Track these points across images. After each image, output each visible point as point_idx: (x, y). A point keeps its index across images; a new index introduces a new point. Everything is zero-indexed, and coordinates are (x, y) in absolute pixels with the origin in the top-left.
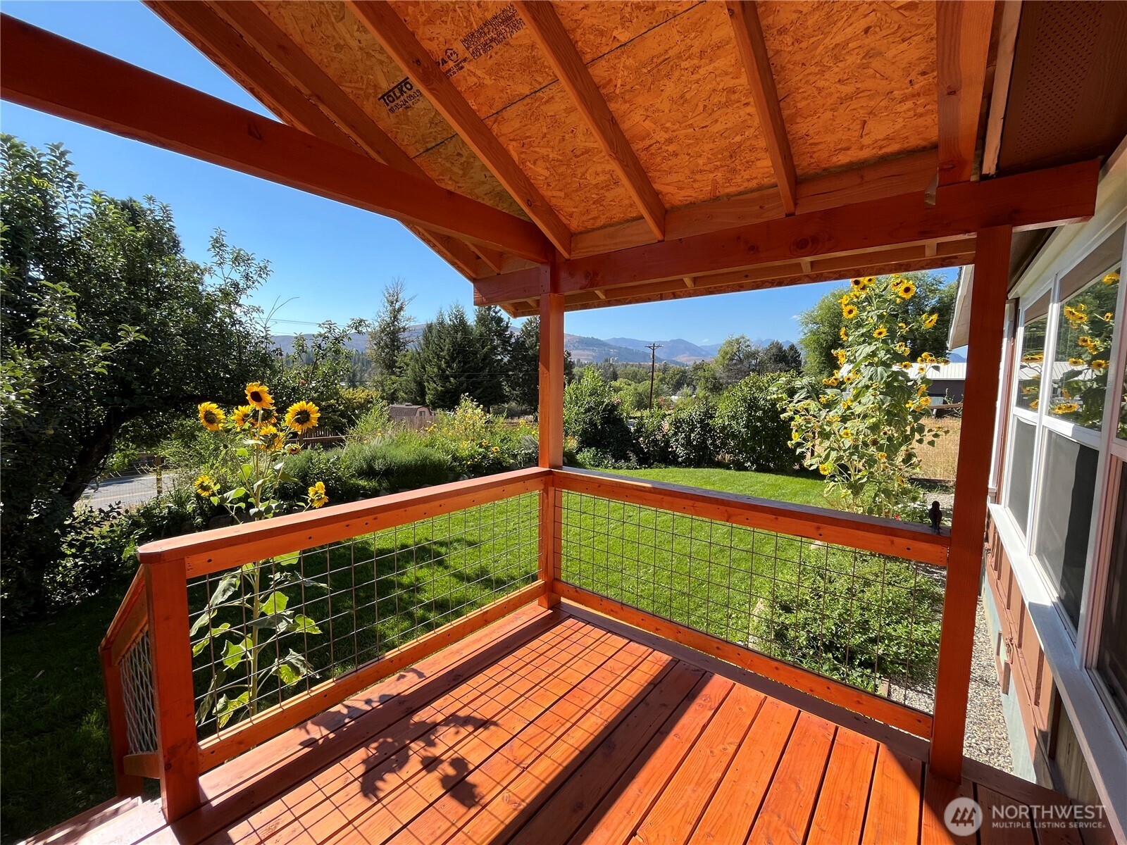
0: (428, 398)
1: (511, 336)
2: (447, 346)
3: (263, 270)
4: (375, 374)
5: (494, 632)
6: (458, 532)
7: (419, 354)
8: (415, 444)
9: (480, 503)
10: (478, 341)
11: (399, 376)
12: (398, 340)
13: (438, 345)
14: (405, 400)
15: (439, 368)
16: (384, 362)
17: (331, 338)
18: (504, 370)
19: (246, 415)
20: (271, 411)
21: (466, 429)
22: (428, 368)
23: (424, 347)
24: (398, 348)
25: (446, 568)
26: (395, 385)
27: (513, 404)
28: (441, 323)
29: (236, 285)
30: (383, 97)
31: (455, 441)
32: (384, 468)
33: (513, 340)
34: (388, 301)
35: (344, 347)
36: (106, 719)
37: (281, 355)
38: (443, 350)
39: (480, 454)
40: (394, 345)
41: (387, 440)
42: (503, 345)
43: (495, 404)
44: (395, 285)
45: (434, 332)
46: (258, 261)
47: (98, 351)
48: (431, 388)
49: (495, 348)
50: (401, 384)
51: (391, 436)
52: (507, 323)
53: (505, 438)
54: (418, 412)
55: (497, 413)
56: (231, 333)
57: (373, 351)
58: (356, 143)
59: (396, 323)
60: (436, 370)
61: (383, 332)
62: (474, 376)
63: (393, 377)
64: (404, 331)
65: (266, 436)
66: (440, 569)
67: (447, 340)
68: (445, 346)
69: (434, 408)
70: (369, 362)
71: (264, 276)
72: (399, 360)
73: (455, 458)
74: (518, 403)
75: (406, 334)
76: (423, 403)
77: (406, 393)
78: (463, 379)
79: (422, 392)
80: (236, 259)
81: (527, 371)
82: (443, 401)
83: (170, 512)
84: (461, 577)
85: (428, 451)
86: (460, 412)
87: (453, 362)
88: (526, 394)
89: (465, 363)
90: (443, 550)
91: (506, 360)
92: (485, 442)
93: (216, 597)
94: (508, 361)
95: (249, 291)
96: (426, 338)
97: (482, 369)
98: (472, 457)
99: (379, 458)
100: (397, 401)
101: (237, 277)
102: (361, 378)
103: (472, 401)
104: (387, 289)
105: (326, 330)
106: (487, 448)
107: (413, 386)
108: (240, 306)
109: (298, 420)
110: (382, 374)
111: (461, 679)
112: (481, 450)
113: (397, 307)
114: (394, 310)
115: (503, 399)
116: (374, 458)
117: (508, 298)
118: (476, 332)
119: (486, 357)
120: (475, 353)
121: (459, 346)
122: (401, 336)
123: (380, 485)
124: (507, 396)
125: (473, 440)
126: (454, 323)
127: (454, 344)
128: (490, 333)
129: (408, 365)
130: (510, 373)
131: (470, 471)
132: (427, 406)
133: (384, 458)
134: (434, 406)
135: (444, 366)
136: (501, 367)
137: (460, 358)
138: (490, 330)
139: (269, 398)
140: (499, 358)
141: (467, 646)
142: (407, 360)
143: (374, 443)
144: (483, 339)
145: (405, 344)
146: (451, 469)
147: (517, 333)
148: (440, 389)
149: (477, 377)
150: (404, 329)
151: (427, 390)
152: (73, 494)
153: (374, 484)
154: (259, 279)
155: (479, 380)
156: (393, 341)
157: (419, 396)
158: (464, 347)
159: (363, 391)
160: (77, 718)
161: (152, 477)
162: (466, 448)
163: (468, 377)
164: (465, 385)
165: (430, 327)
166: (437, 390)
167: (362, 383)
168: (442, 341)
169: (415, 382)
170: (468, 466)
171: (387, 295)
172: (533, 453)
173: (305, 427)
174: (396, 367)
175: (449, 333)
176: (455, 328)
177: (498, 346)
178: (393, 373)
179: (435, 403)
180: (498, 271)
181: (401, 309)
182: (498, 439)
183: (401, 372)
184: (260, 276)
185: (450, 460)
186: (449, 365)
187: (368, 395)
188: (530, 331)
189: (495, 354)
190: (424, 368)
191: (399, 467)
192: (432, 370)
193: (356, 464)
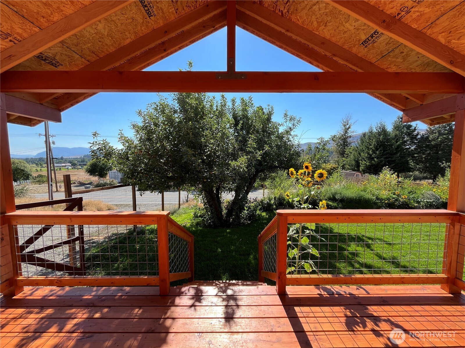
0: (361, 168)
1: (418, 135)
2: (374, 142)
3: (299, 121)
4: (335, 157)
5: (407, 290)
6: (379, 235)
7: (357, 148)
8: (356, 189)
9: (403, 222)
10: (393, 139)
11: (347, 158)
12: (347, 142)
13: (368, 143)
14: (349, 169)
15: (368, 154)
16: (340, 152)
17: (322, 144)
18: (411, 154)
19: (302, 173)
20: (310, 172)
21: (385, 185)
22: (362, 154)
23: (360, 144)
24: (347, 145)
25: (372, 250)
26: (344, 162)
27: (417, 173)
28: (371, 132)
29: (290, 128)
30: (362, 43)
31: (378, 190)
32: (340, 198)
33: (419, 137)
34: (343, 125)
35: (327, 147)
36: (255, 258)
37: (303, 151)
38: (371, 145)
39: (393, 198)
40: (345, 144)
41: (342, 186)
42: (411, 140)
43: (403, 173)
44: (347, 117)
45: (367, 137)
46: (298, 118)
47: (259, 153)
48: (363, 163)
49: (406, 142)
50: (347, 162)
51: (344, 185)
52: (415, 128)
53: (411, 192)
54: (355, 175)
55: (406, 177)
56: (288, 145)
57: (335, 148)
58: (347, 66)
59: (346, 134)
60: (366, 155)
61: (340, 139)
62: (389, 157)
63: (343, 159)
64: (350, 138)
65: (307, 181)
66: (369, 250)
67: (374, 140)
68: (372, 143)
69: (364, 173)
70: (332, 152)
71: (299, 123)
72: (347, 151)
73: (377, 199)
74: (421, 172)
75: (351, 139)
76: (358, 171)
77: (349, 166)
78: (382, 159)
79: (358, 165)
80: (291, 119)
81: (429, 154)
82: (369, 170)
83: (267, 203)
84: (380, 257)
85: (362, 193)
86: (382, 175)
87: (377, 151)
88: (427, 167)
89: (384, 151)
90: (370, 242)
91: (413, 148)
92: (397, 192)
93: (290, 232)
94: (415, 149)
95: (294, 130)
96: (362, 140)
97: (396, 153)
98: (388, 199)
99: (338, 194)
100: (344, 169)
101: (290, 125)
102: (328, 159)
103: (390, 170)
104: (343, 120)
105: (320, 141)
106: (399, 195)
107: (354, 162)
108: (291, 135)
109: (319, 177)
110: (338, 157)
111: (387, 303)
112: (394, 196)
113: (347, 127)
114: (346, 129)
115: (410, 170)
116: (336, 193)
117: (428, 117)
118: (393, 135)
119: (398, 147)
120: (391, 146)
121: (381, 142)
122: (349, 140)
123: (338, 205)
124: (412, 168)
125: (390, 191)
126: (379, 131)
127: (378, 142)
128: (402, 134)
129: (351, 153)
130: (416, 155)
131: (386, 206)
132: (360, 172)
133: (341, 194)
134: (364, 172)
135: (371, 152)
136: (409, 152)
137: (381, 148)
138: (402, 133)
139: (311, 168)
140: (408, 147)
141: (391, 290)
142: (351, 151)
143: (336, 187)
144: (397, 138)
145: (350, 144)
146: (375, 203)
147: (422, 133)
148: (368, 164)
149: (392, 158)
150: (350, 137)
151: (361, 164)
152: (247, 193)
153: (335, 204)
154: (298, 125)
155: (393, 159)
156: (344, 142)
157: (356, 167)
158: (384, 143)
159: (330, 165)
160: (249, 255)
161: (262, 191)
162: (384, 194)
163: (386, 158)
164: (384, 162)
165: (364, 135)
166: (366, 165)
167: (328, 161)
168: (371, 141)
169: (355, 161)
170: (385, 203)
171: (343, 122)
172: (433, 202)
173: (321, 179)
174: (345, 154)
175: (375, 136)
176: (379, 134)
177: (407, 141)
178: (344, 157)
179: (365, 170)
180: (421, 103)
181: (349, 128)
182: (406, 192)
183: (347, 156)
184: (298, 124)
185: (375, 199)
186: (374, 152)
187: (332, 167)
188: (433, 130)
189: (405, 145)
190: (360, 154)
191: (347, 199)
192: (364, 155)
193: (328, 195)
